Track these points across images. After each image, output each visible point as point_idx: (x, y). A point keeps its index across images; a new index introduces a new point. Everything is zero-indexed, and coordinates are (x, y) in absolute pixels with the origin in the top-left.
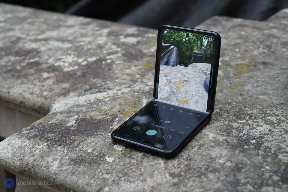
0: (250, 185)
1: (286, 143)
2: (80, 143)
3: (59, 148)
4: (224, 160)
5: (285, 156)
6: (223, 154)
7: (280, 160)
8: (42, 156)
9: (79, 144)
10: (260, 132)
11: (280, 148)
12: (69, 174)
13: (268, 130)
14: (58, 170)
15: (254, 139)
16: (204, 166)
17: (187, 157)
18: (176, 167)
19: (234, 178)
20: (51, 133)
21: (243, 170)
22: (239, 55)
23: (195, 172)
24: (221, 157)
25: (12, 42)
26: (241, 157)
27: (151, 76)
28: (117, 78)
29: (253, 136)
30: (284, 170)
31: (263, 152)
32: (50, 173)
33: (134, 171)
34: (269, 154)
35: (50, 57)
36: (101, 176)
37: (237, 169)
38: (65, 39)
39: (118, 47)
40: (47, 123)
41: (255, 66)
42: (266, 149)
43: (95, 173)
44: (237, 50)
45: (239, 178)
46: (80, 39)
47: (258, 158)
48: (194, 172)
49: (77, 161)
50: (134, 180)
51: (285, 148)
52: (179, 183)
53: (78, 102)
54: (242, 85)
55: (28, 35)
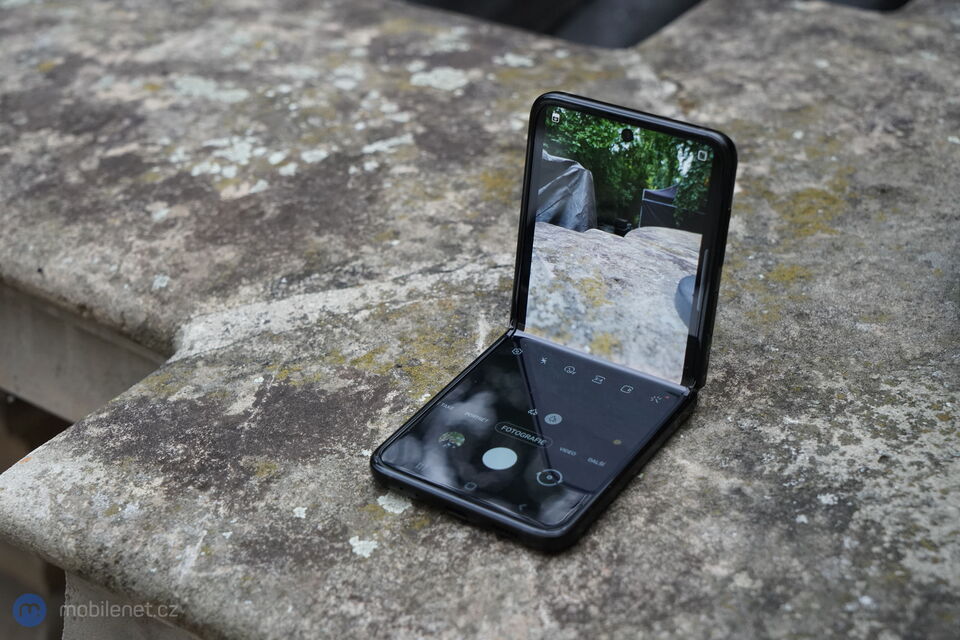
1: (931, 511)
2: (268, 481)
3: (203, 499)
4: (728, 567)
5: (924, 559)
6: (727, 543)
7: (908, 574)
8: (146, 526)
9: (265, 486)
10: (851, 463)
11: (910, 528)
12: (232, 593)
13: (878, 457)
14: (198, 578)
15: (828, 490)
16: (665, 588)
17: (611, 549)
18: (575, 587)
19: (757, 635)
20: (178, 440)
21: (788, 607)
22: (801, 157)
23: (635, 606)
24: (719, 553)
25: (51, 75)
26: (785, 558)
27: (507, 229)
28: (396, 235)
29: (827, 479)
30: (919, 613)
31: (856, 543)
32: (172, 586)
33: (439, 595)
34: (876, 549)
35: (176, 140)
36: (335, 606)
37: (768, 601)
38: (228, 68)
39: (403, 109)
40: (164, 401)
41: (854, 201)
42: (865, 528)
43: (315, 596)
44: (798, 135)
45: (773, 634)
46: (277, 71)
47: (839, 564)
48: (629, 606)
49: (258, 547)
50: (438, 628)
51: (929, 527)
53: (267, 322)
54: (806, 279)
55: (103, 46)
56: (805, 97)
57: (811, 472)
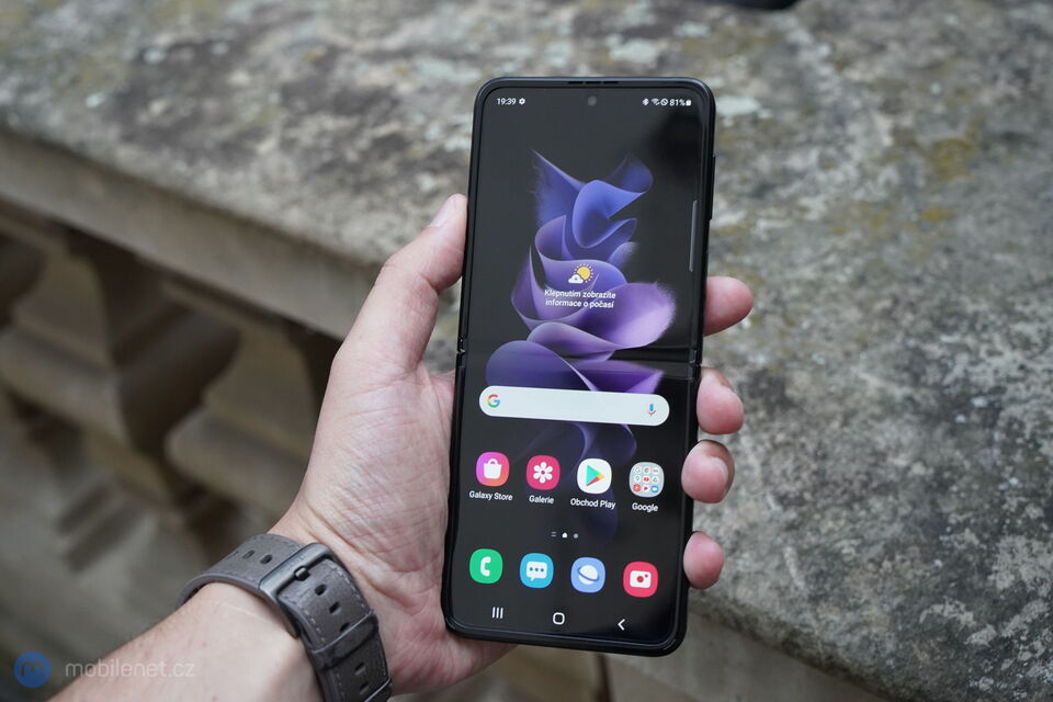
0: (972, 531)
4: (907, 459)
6: (905, 440)
7: (1046, 459)
10: (996, 372)
11: (1045, 423)
13: (1015, 366)
15: (980, 394)
16: (860, 477)
18: (792, 478)
19: (933, 510)
21: (954, 488)
22: (939, 108)
23: (839, 491)
24: (899, 448)
25: (318, 63)
26: (950, 451)
29: (978, 385)
31: (1004, 436)
34: (1019, 441)
35: (430, 118)
37: (939, 484)
38: (460, 51)
41: (986, 147)
42: (1010, 424)
45: (945, 509)
46: (500, 51)
47: (992, 453)
48: (833, 492)
52: (801, 523)
54: (950, 218)
55: (353, 34)
56: (939, 53)
57: (965, 381)
